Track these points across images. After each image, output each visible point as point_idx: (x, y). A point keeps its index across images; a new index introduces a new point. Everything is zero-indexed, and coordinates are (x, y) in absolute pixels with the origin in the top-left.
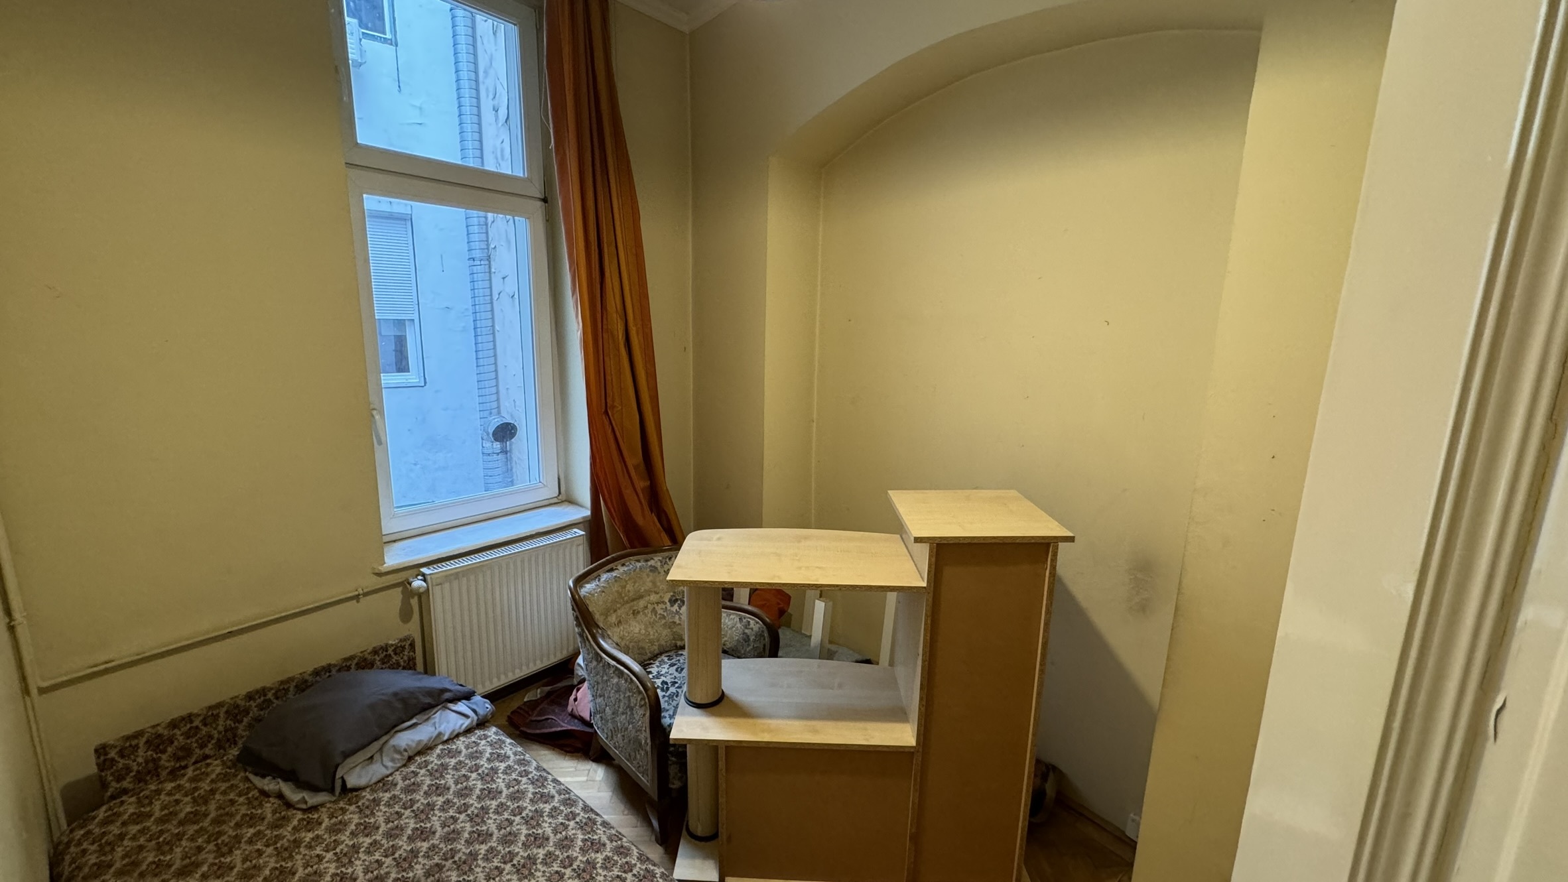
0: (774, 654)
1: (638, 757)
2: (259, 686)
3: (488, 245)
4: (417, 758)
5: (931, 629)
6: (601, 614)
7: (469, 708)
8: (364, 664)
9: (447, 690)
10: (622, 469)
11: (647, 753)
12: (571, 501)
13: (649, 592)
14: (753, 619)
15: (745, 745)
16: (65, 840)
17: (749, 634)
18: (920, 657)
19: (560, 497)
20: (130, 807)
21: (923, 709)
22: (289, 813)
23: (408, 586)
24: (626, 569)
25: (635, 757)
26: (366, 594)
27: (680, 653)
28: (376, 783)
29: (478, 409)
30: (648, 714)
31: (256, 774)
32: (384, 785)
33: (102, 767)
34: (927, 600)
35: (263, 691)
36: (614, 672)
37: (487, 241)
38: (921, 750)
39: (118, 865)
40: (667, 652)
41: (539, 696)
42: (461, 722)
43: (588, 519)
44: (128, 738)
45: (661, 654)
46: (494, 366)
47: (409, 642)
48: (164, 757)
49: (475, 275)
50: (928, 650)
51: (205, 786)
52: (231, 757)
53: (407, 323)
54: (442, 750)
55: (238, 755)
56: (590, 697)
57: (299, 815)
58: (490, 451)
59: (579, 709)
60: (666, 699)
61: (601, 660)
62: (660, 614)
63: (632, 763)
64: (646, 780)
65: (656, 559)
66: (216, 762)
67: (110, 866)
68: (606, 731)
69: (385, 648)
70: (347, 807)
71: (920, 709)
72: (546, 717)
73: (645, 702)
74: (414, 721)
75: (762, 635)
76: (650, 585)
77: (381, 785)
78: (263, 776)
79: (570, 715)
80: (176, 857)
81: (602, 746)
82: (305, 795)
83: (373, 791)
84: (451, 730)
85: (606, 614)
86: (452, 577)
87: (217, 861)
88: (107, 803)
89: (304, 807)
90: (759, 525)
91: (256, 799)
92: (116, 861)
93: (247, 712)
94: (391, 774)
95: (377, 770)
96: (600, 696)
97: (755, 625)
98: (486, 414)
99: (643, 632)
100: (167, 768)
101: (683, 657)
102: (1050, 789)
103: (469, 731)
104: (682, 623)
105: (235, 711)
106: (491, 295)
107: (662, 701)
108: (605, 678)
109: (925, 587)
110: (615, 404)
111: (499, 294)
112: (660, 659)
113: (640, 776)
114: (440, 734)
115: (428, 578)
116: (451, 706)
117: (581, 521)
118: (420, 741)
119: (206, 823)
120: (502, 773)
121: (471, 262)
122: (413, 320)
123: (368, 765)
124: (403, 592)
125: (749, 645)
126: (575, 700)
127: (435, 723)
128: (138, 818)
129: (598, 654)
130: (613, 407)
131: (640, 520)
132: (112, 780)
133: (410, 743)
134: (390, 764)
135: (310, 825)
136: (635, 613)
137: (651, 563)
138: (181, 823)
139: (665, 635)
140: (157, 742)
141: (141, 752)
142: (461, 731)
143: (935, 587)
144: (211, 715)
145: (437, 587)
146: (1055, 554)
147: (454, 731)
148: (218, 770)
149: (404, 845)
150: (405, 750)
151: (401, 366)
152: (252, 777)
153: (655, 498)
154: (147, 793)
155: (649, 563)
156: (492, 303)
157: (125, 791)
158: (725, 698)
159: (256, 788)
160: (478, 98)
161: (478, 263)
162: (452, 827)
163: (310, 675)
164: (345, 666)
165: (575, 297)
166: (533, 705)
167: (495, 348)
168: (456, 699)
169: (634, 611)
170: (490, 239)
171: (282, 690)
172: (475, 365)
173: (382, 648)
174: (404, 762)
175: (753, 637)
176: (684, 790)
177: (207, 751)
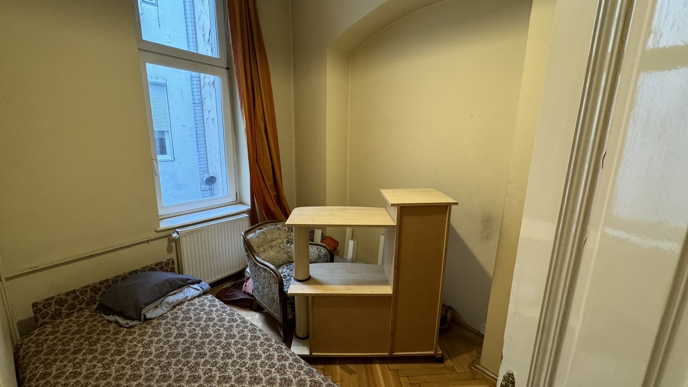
0: (332, 261)
1: (274, 305)
2: (105, 279)
3: (201, 97)
4: (177, 307)
5: (399, 243)
6: (256, 247)
7: (199, 286)
8: (152, 269)
9: (189, 279)
10: (265, 188)
11: (277, 303)
12: (242, 203)
13: (277, 239)
14: (323, 249)
15: (320, 295)
16: (20, 343)
17: (321, 255)
18: (394, 256)
19: (237, 201)
20: (49, 329)
21: (395, 278)
22: (121, 329)
23: (171, 237)
24: (267, 228)
25: (272, 306)
26: (152, 240)
27: (291, 264)
28: (159, 317)
29: (199, 171)
30: (278, 286)
31: (105, 314)
32: (163, 317)
33: (35, 312)
34: (397, 231)
35: (107, 281)
36: (263, 270)
37: (201, 95)
38: (394, 295)
39: (45, 351)
40: (285, 264)
41: (229, 286)
42: (196, 292)
43: (250, 210)
44: (47, 300)
45: (283, 265)
46: (205, 151)
47: (172, 261)
48: (63, 308)
49: (196, 111)
50: (397, 252)
51: (83, 320)
52: (93, 308)
53: (165, 132)
54: (187, 303)
55: (97, 308)
56: (252, 283)
57: (126, 330)
58: (204, 189)
59: (248, 289)
60: (286, 281)
61: (257, 266)
62: (282, 248)
63: (271, 309)
64: (277, 315)
65: (280, 225)
66: (87, 311)
67: (42, 352)
68: (259, 296)
69: (161, 263)
70: (147, 326)
71: (394, 278)
72: (233, 293)
73: (277, 281)
74: (175, 291)
75: (326, 255)
76: (278, 236)
77: (161, 317)
78: (109, 315)
79: (243, 292)
80: (72, 347)
81: (258, 304)
82: (129, 321)
83: (158, 320)
84: (191, 296)
85: (259, 247)
86: (190, 233)
87: (90, 348)
88: (39, 328)
89: (128, 326)
90: (324, 205)
91: (106, 324)
92: (44, 350)
93: (100, 289)
94: (166, 313)
95: (159, 312)
96: (257, 282)
97: (323, 251)
98: (202, 173)
99: (275, 255)
100: (65, 313)
101: (292, 266)
102: (449, 315)
103: (199, 296)
104: (292, 251)
105: (95, 289)
106: (203, 120)
107: (284, 282)
108: (259, 273)
109: (395, 226)
110: (261, 158)
111: (207, 119)
112: (282, 267)
113: (275, 314)
114: (187, 297)
115: (180, 233)
116: (191, 286)
117: (247, 210)
118: (178, 300)
119: (84, 334)
120: (215, 311)
121: (194, 105)
122: (168, 131)
123: (155, 309)
124: (168, 240)
125: (321, 260)
126: (246, 286)
127: (184, 293)
128: (53, 333)
129: (255, 263)
130: (260, 159)
131: (273, 209)
132: (40, 318)
133: (174, 300)
134: (165, 309)
135: (130, 333)
136: (271, 247)
137: (278, 226)
138: (72, 334)
139: (284, 257)
140: (60, 302)
141: (53, 306)
142: (196, 296)
143: (400, 224)
144: (83, 291)
145: (184, 237)
146: (450, 210)
147: (192, 296)
148: (88, 314)
149: (172, 340)
150: (172, 303)
151: (163, 151)
152: (103, 315)
153: (279, 199)
154: (57, 323)
155: (277, 226)
156: (204, 123)
157: (46, 323)
158: (311, 278)
159: (106, 320)
160: (195, 31)
161: (197, 105)
162: (193, 332)
163: (128, 274)
164: (144, 269)
165: (242, 111)
166: (227, 289)
167: (205, 144)
168: (193, 283)
169: (271, 246)
170: (202, 95)
171: (115, 280)
172: (197, 151)
173: (160, 263)
174: (172, 308)
175: (323, 256)
176: (294, 319)
177: (83, 306)
